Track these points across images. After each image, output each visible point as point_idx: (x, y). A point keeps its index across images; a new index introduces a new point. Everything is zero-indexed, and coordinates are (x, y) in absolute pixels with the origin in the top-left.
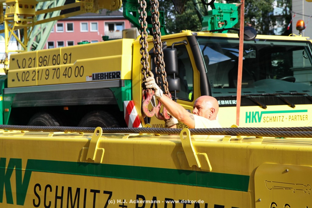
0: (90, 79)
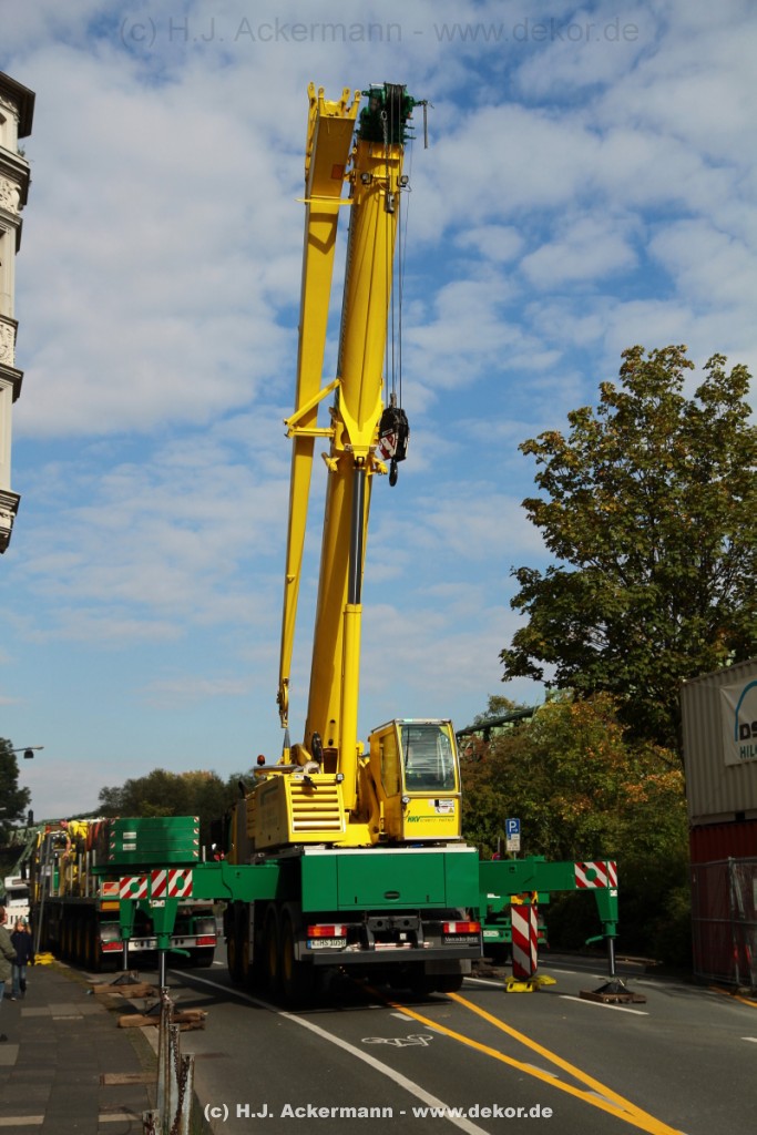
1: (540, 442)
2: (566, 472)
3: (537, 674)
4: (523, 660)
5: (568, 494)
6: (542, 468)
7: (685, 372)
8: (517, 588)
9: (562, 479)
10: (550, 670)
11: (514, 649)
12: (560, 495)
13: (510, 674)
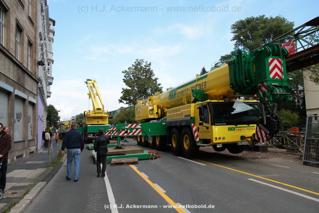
0: (184, 117)
1: (124, 71)
2: (128, 75)
3: (123, 102)
4: (121, 100)
5: (128, 79)
6: (125, 75)
7: (143, 63)
8: (122, 91)
9: (127, 76)
10: (125, 102)
11: (120, 99)
12: (127, 79)
13: (120, 102)
